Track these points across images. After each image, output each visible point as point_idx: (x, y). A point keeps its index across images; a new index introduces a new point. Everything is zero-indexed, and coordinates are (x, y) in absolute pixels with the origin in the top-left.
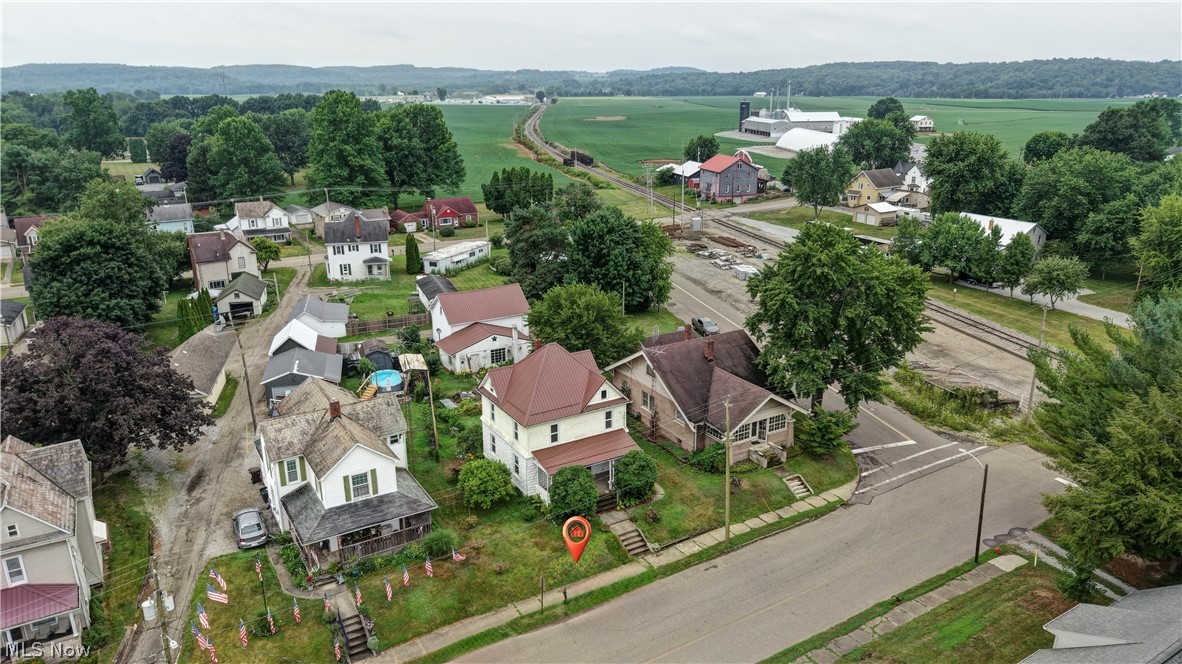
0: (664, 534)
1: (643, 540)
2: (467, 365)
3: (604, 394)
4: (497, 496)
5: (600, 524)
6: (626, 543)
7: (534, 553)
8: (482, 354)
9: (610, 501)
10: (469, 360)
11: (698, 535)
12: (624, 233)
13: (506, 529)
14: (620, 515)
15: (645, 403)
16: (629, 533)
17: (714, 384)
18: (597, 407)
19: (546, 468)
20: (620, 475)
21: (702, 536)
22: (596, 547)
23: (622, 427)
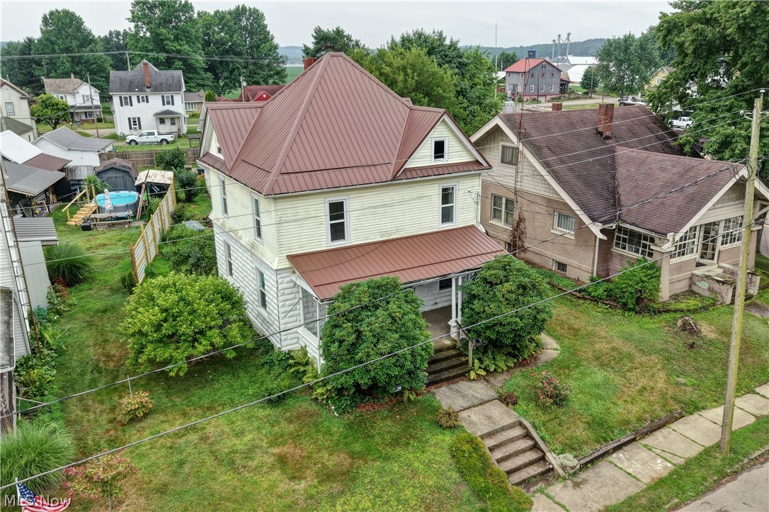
0: (581, 432)
1: (535, 447)
3: (439, 149)
4: (201, 348)
5: (435, 410)
6: (498, 454)
7: (273, 486)
9: (454, 362)
11: (651, 431)
12: (446, 56)
13: (215, 425)
14: (476, 389)
15: (497, 214)
16: (503, 429)
17: (621, 168)
18: (425, 174)
19: (315, 287)
20: (477, 305)
21: (657, 433)
22: (429, 465)
23: (473, 223)
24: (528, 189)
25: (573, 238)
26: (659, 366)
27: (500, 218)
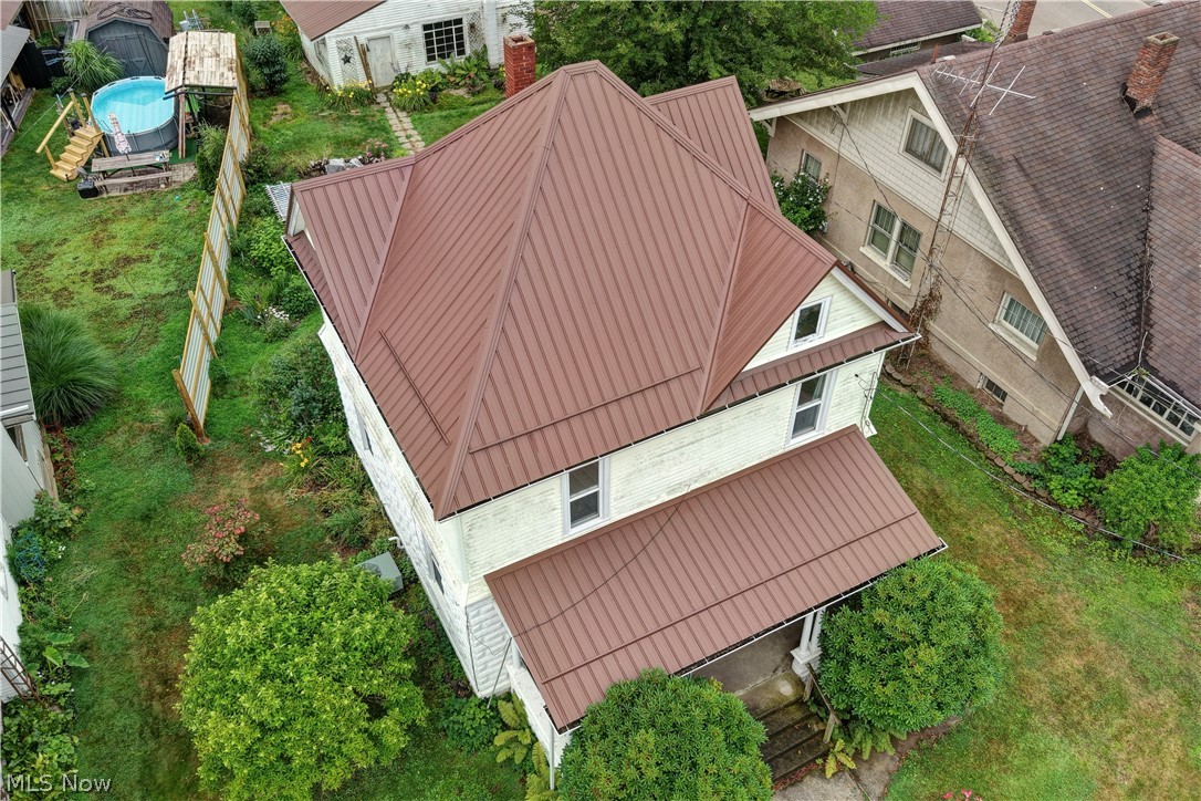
2: (360, 67)
8: (399, 36)
10: (364, 52)
15: (879, 241)
17: (1160, 210)
23: (856, 421)
24: (964, 234)
25: (1035, 359)
26: (1171, 722)
27: (885, 251)
